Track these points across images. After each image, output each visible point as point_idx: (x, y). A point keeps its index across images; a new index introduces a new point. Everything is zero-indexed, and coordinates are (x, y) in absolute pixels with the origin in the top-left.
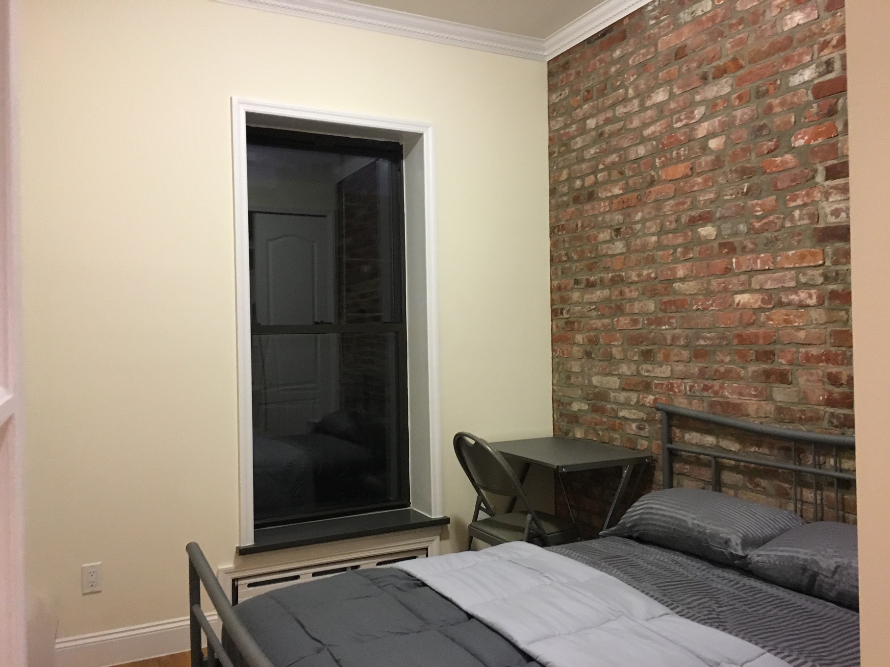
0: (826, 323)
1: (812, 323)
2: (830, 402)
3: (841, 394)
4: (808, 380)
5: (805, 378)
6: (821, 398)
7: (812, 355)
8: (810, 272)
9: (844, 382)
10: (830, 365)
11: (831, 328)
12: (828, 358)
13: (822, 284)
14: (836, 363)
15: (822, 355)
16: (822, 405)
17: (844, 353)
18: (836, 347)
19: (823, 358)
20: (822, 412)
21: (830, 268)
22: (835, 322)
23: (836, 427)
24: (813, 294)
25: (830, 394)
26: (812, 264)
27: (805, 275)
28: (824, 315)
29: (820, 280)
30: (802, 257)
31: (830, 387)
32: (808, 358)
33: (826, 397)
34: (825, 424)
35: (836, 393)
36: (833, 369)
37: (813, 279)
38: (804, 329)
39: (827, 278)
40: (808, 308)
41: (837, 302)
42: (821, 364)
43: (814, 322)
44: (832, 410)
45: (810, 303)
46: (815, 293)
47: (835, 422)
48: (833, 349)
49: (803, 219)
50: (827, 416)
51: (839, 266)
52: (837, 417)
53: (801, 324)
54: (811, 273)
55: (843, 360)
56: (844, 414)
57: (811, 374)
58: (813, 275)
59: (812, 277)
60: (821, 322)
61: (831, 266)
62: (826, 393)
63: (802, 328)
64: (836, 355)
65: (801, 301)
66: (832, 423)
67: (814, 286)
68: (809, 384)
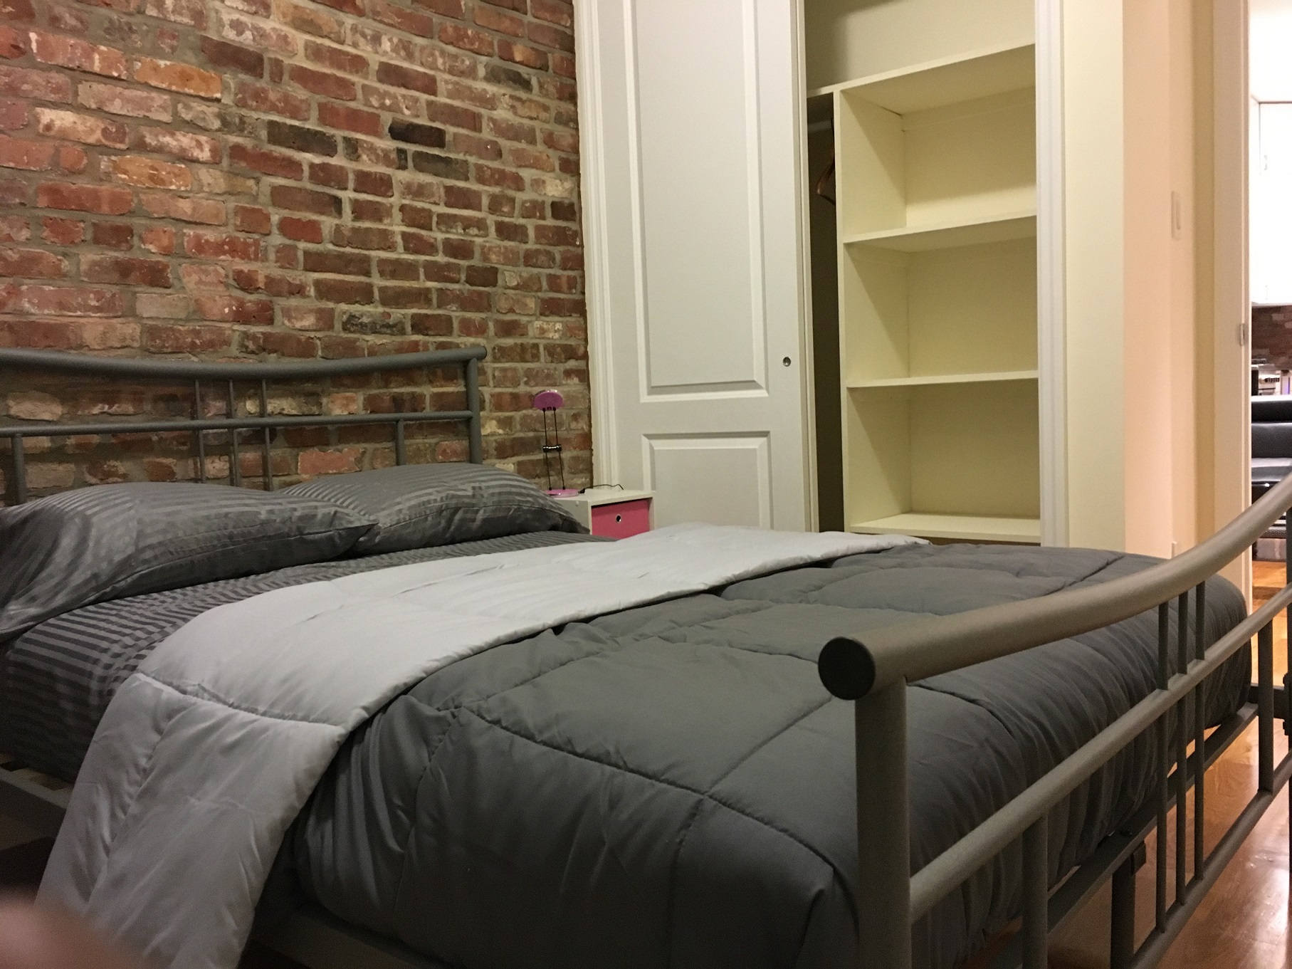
0: (225, 193)
1: (201, 191)
2: (241, 316)
3: (257, 303)
4: (200, 282)
5: (195, 277)
6: (227, 310)
7: (207, 241)
8: (199, 107)
9: (261, 285)
10: (237, 259)
11: (232, 204)
12: (234, 248)
13: (219, 130)
14: (245, 256)
15: (224, 243)
16: (227, 322)
17: (256, 243)
18: (244, 233)
19: (226, 247)
20: (228, 332)
21: (230, 110)
22: (239, 193)
23: (253, 352)
24: (203, 142)
25: (241, 304)
26: (202, 94)
27: (187, 107)
28: (222, 180)
29: (217, 124)
30: (185, 78)
31: (239, 293)
32: (200, 246)
33: (234, 308)
34: (234, 350)
35: (250, 302)
36: (245, 267)
37: (204, 119)
38: (187, 198)
39: (226, 125)
40: (194, 165)
41: (243, 164)
42: (222, 257)
43: (206, 189)
44: (242, 328)
45: (200, 156)
46: (207, 142)
47: (251, 346)
48: (242, 236)
49: (181, 14)
50: (236, 337)
51: (244, 109)
52: (254, 338)
53: (183, 188)
54: (199, 109)
55: (256, 254)
56: (263, 333)
57: (206, 272)
58: (203, 112)
59: (202, 116)
60: (217, 191)
61: (231, 107)
62: (234, 303)
63: (185, 195)
64: (246, 245)
65: (183, 150)
66: (247, 347)
67: (205, 130)
68: (202, 287)
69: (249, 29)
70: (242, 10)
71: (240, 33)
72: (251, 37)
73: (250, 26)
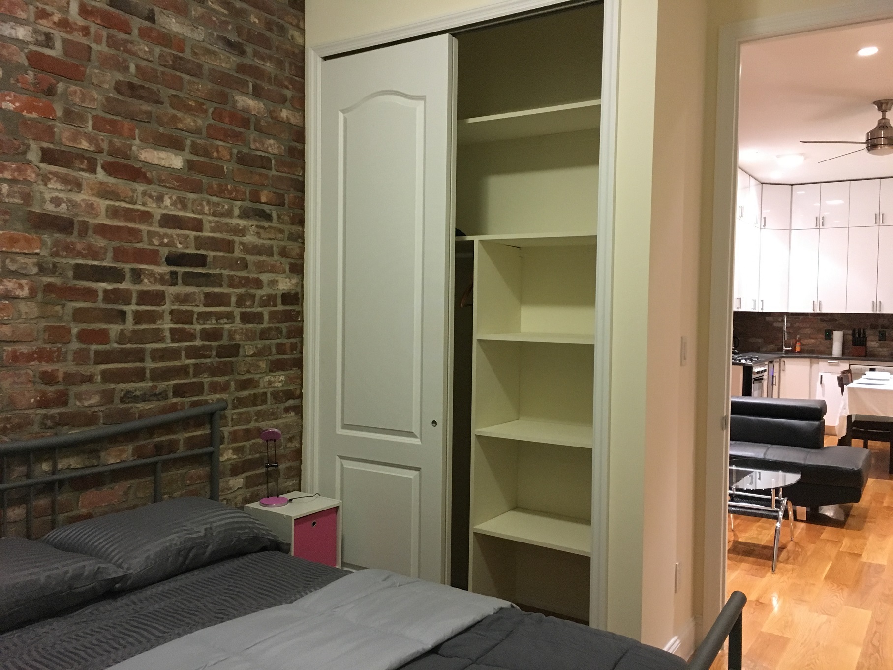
0: (37, 318)
1: (19, 317)
2: (43, 403)
3: (56, 392)
4: (14, 382)
5: (10, 380)
6: (32, 400)
7: (22, 353)
8: (22, 260)
9: (61, 379)
10: (43, 363)
11: (43, 324)
12: (41, 356)
13: (35, 275)
14: (50, 360)
15: (34, 353)
16: (32, 409)
17: (59, 349)
18: (50, 344)
19: (36, 356)
20: (32, 416)
21: (45, 259)
22: (48, 317)
23: (50, 428)
24: (24, 284)
25: (44, 394)
26: (26, 251)
27: (13, 261)
28: (36, 309)
29: (35, 270)
30: (13, 241)
31: (43, 387)
32: (16, 357)
33: (38, 398)
34: (36, 428)
35: (51, 392)
36: (48, 367)
37: (25, 268)
38: (9, 324)
39: (42, 269)
40: (15, 301)
41: (53, 296)
42: (32, 363)
43: (24, 316)
44: (44, 411)
45: (20, 294)
46: (26, 284)
47: (49, 423)
48: (48, 346)
49: (14, 197)
50: (38, 418)
51: (57, 258)
52: (52, 417)
53: (6, 318)
54: (23, 261)
55: (58, 356)
56: (59, 413)
57: (19, 376)
58: (25, 263)
59: (24, 266)
60: (32, 317)
61: (47, 257)
62: (38, 395)
63: (7, 322)
64: (51, 352)
65: (7, 291)
66: (46, 425)
67: (25, 276)
68: (16, 386)
69: (64, 202)
70: (61, 190)
71: (58, 205)
72: (66, 208)
73: (65, 200)
